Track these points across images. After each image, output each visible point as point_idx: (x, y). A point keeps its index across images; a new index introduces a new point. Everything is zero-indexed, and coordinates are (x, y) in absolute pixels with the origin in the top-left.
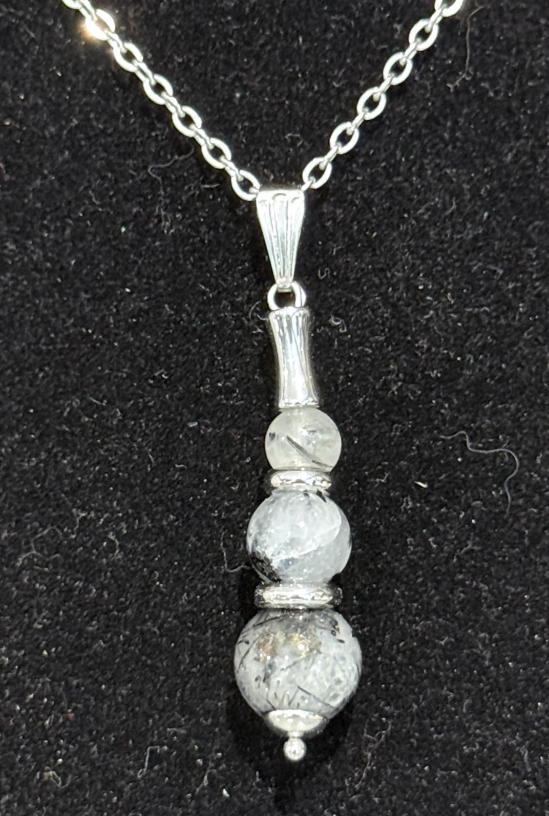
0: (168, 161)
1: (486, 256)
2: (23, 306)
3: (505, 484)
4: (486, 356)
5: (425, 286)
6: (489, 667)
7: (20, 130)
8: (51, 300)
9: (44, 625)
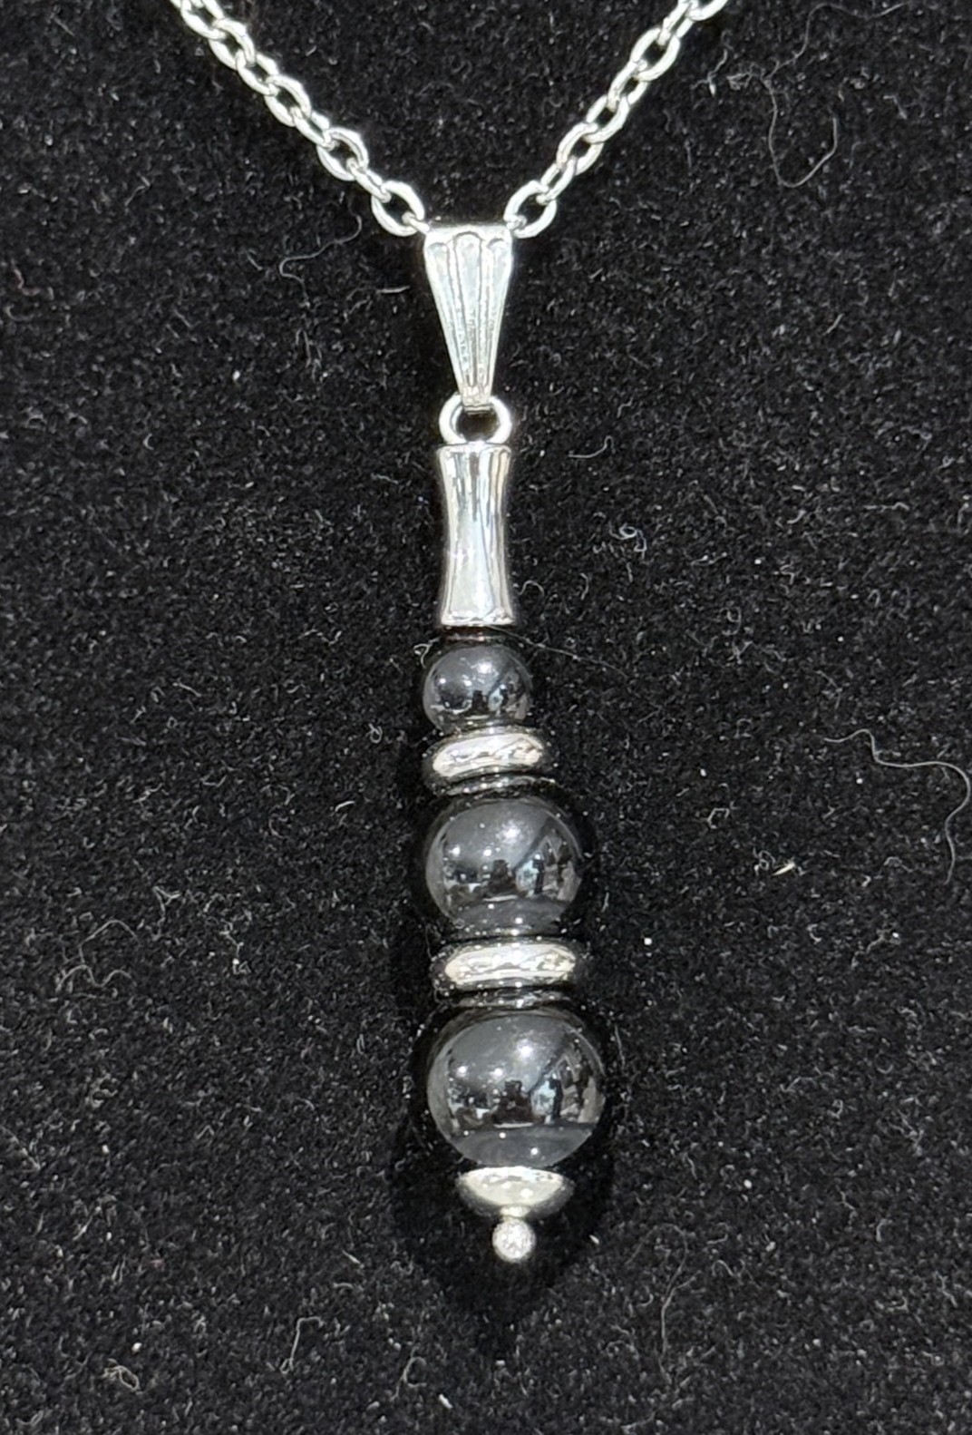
0: (316, 249)
1: (901, 408)
2: (56, 521)
3: (947, 825)
4: (904, 592)
5: (790, 466)
6: (921, 1159)
7: (48, 201)
8: (107, 509)
9: (106, 1099)
